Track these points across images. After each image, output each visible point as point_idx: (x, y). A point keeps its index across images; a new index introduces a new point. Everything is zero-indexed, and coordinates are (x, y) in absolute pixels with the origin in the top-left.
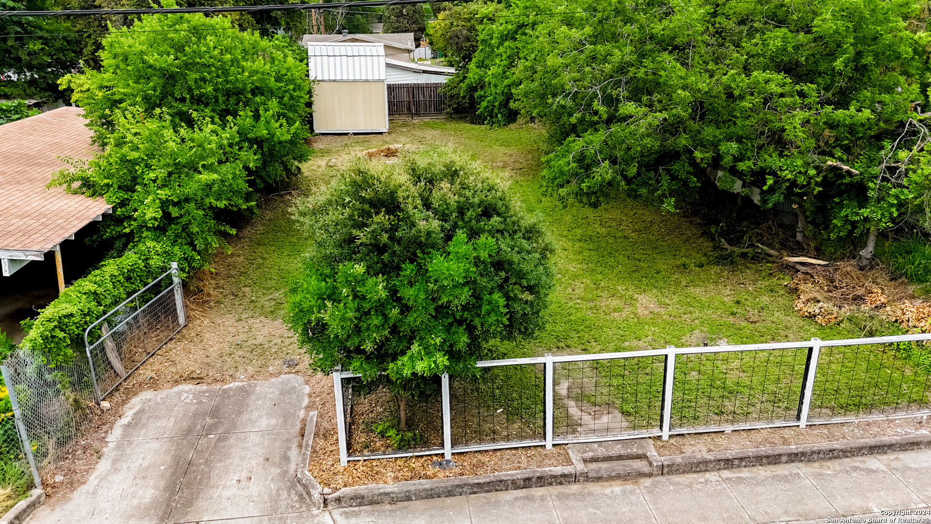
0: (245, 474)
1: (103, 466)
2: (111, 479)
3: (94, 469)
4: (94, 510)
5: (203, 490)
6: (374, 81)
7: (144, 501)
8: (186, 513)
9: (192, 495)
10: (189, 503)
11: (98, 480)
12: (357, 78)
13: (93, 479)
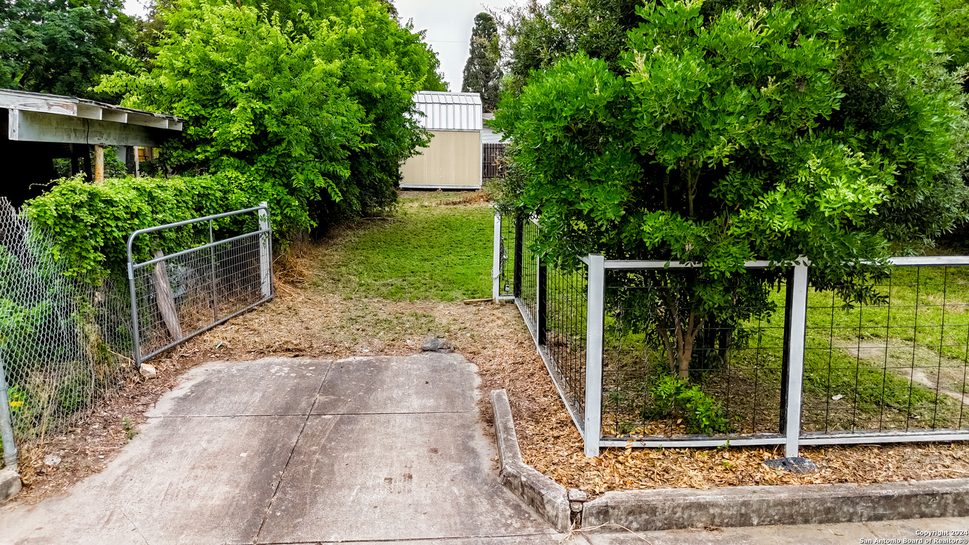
0: (397, 471)
1: (135, 449)
2: (148, 467)
3: (120, 452)
4: (111, 515)
5: (323, 490)
6: (469, 131)
7: (210, 503)
8: (295, 526)
9: (303, 497)
10: (297, 511)
11: (125, 468)
12: (451, 127)
13: (115, 467)
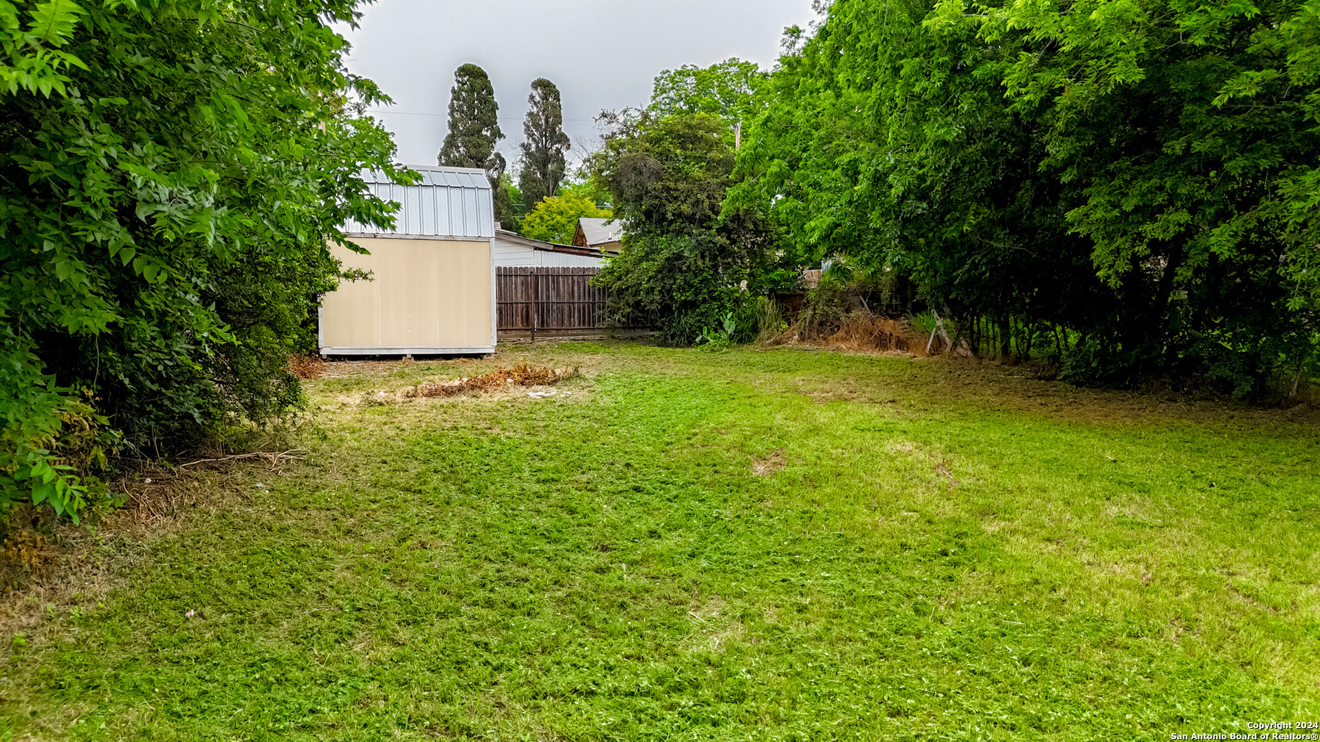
6: (467, 240)
12: (428, 231)
